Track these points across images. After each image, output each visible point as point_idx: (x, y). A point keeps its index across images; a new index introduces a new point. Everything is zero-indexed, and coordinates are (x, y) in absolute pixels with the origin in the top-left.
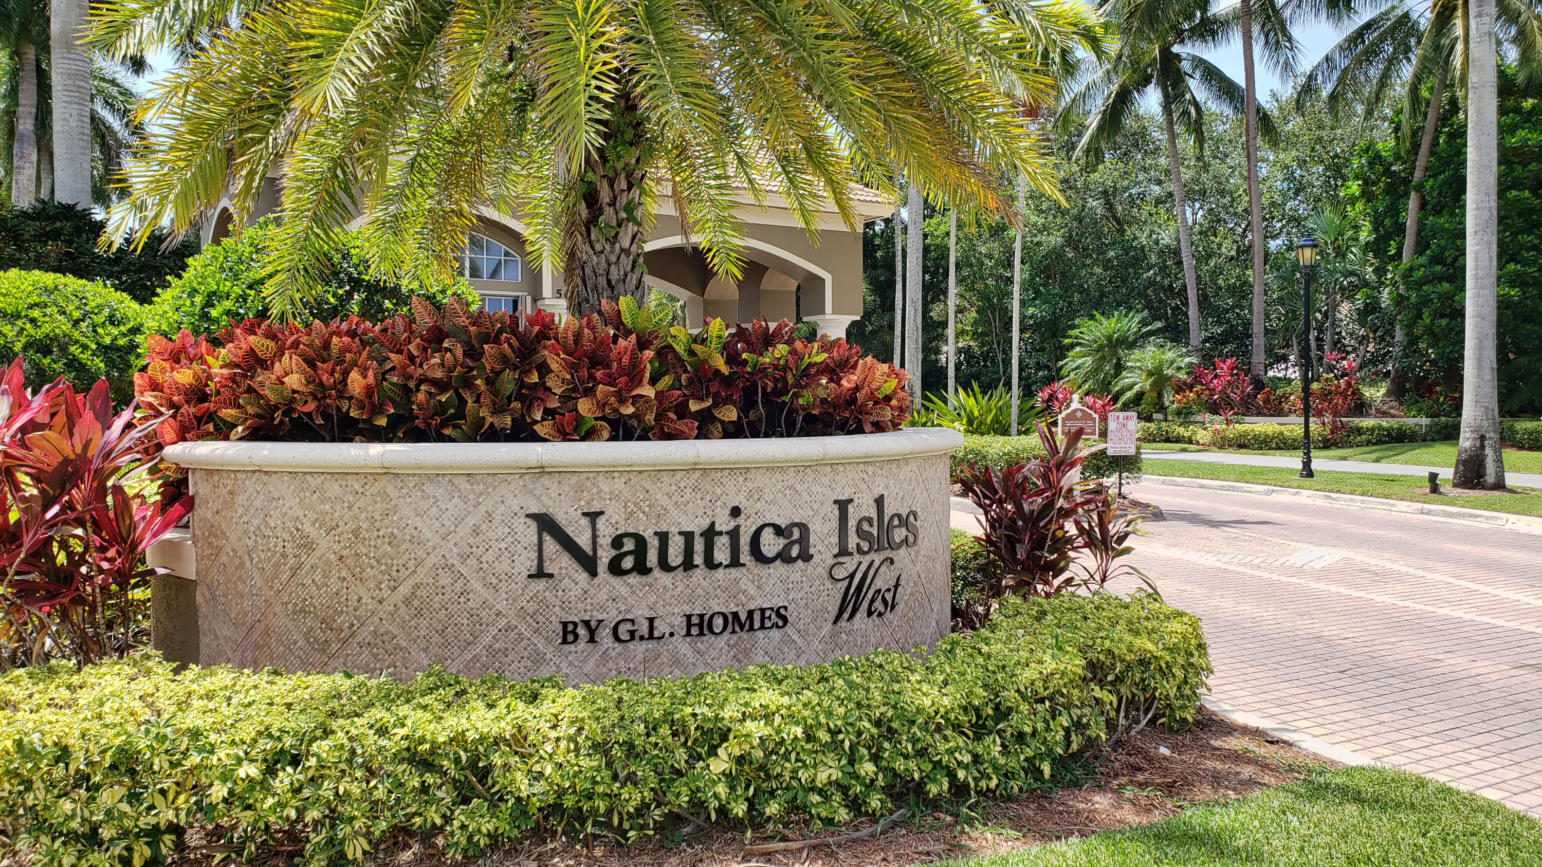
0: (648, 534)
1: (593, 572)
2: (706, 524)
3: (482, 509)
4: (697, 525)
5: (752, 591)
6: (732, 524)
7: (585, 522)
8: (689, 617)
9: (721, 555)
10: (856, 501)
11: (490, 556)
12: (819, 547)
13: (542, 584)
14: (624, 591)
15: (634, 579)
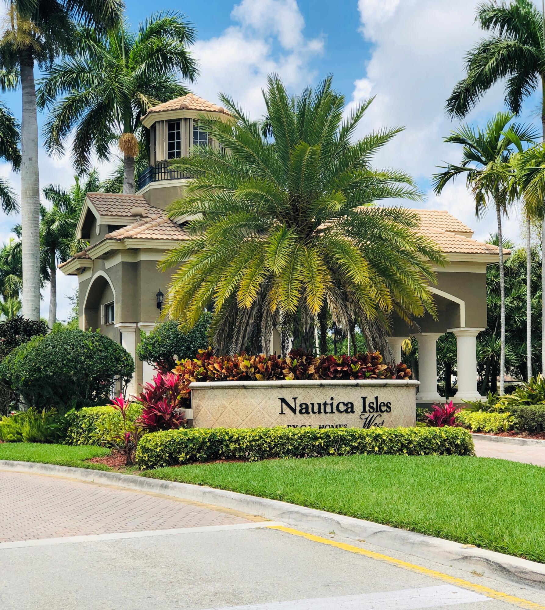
0: (309, 404)
1: (295, 413)
2: (324, 402)
3: (268, 397)
4: (322, 402)
5: (337, 420)
6: (331, 402)
7: (293, 400)
8: (320, 426)
9: (328, 409)
10: (368, 398)
11: (270, 408)
12: (357, 409)
13: (283, 415)
14: (303, 418)
15: (305, 415)
